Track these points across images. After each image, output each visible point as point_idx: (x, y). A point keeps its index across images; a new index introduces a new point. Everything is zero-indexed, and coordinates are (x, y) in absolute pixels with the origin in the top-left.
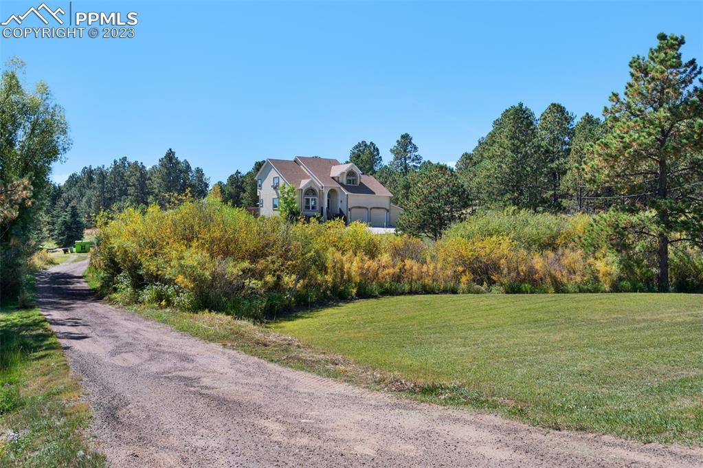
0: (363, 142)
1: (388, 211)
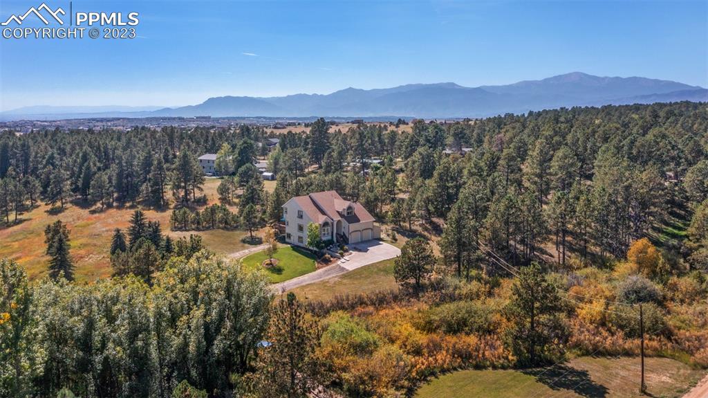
1: (372, 230)
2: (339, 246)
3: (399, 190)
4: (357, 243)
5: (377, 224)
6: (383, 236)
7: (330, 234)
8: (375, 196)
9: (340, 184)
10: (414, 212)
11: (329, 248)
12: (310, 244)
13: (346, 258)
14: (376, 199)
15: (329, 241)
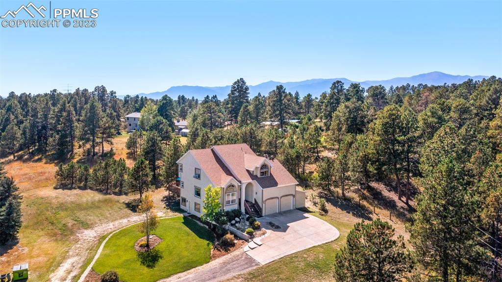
0: (241, 79)
1: (294, 196)
2: (248, 219)
3: (323, 147)
4: (273, 215)
5: (299, 189)
6: (308, 204)
7: (237, 201)
8: (297, 152)
9: (255, 138)
10: (349, 173)
11: (233, 222)
12: (207, 215)
13: (257, 240)
14: (298, 157)
15: (234, 211)
